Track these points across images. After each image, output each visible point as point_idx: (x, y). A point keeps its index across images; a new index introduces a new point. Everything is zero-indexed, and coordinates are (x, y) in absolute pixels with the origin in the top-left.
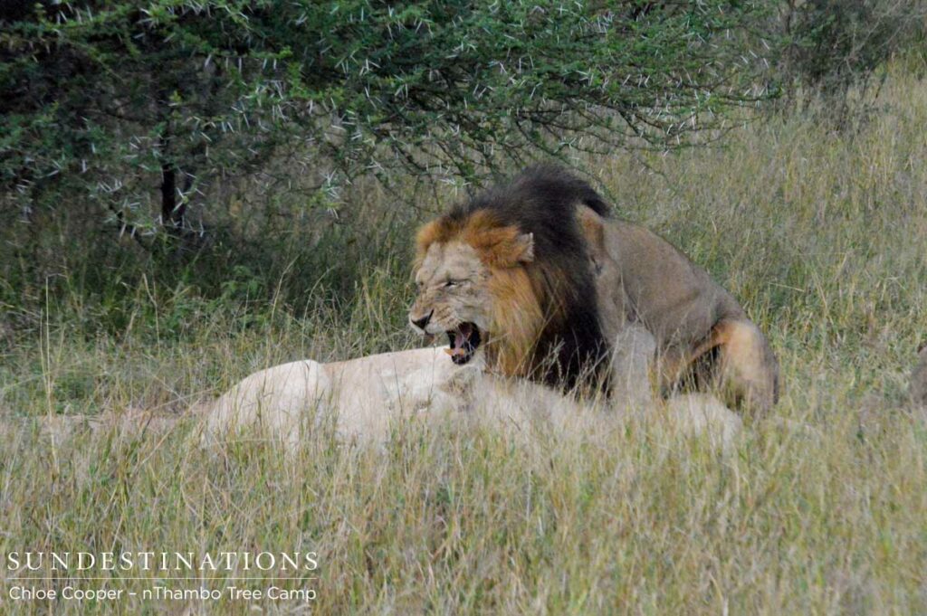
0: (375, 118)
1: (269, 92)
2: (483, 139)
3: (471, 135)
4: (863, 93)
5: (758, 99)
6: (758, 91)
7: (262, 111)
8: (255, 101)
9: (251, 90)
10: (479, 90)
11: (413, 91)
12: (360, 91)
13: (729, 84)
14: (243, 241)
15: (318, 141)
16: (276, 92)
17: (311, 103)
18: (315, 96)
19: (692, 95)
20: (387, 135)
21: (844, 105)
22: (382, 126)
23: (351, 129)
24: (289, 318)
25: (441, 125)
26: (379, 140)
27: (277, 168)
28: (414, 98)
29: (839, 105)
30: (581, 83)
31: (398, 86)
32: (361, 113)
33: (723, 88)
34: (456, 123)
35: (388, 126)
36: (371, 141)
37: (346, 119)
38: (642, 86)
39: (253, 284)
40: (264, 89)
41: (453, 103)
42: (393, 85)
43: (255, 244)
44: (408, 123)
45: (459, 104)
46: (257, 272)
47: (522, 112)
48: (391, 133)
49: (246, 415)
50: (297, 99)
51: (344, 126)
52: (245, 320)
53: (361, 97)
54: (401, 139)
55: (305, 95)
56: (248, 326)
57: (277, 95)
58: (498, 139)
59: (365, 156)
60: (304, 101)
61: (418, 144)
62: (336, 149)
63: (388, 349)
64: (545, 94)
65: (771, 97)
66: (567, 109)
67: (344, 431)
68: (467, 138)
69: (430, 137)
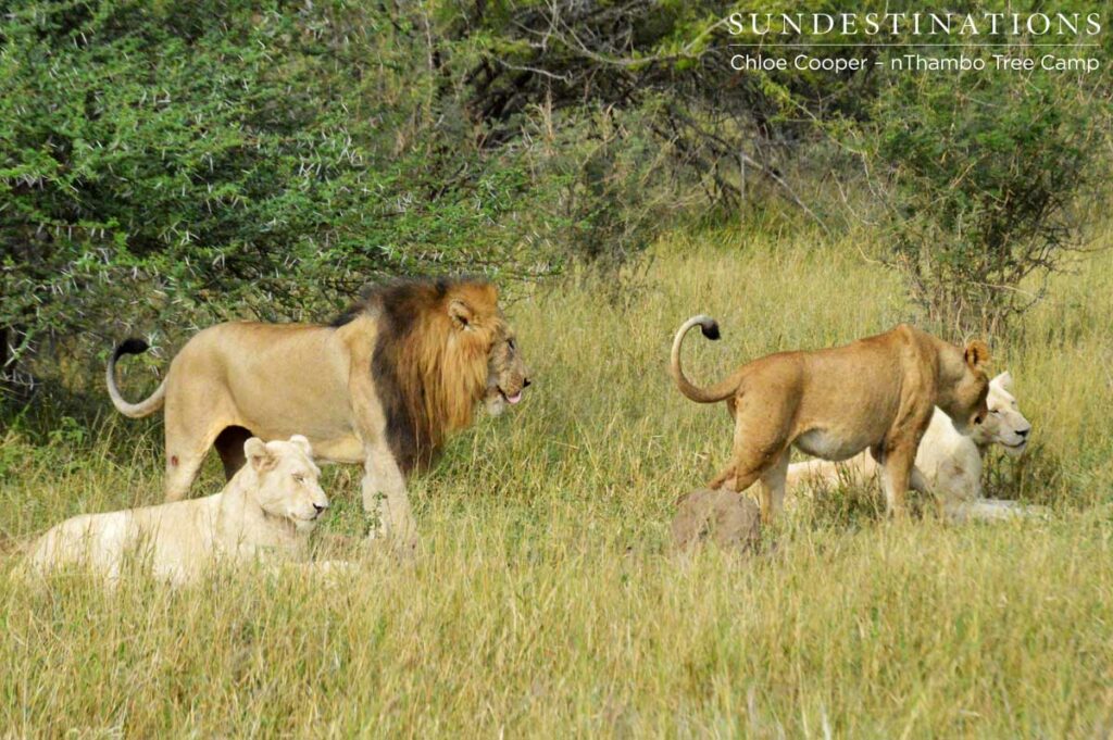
0: (194, 285)
1: (96, 259)
2: (291, 305)
3: (281, 302)
4: (635, 273)
5: (540, 274)
6: (542, 268)
7: (90, 276)
8: (84, 266)
9: (81, 256)
10: (290, 261)
11: (229, 260)
12: (180, 259)
13: (515, 261)
14: (70, 394)
15: (142, 303)
16: (103, 258)
17: (135, 269)
18: (139, 263)
19: (481, 269)
20: (205, 300)
21: (618, 282)
22: (200, 292)
23: (171, 295)
24: (111, 465)
25: (255, 292)
26: (197, 305)
27: (103, 327)
28: (231, 268)
29: (612, 281)
30: (382, 257)
31: (216, 254)
32: (181, 279)
33: (509, 264)
34: (268, 291)
35: (206, 292)
36: (190, 305)
37: (167, 285)
38: (437, 260)
39: (79, 434)
40: (92, 255)
41: (266, 273)
42: (211, 255)
43: (81, 397)
44: (224, 289)
45: (272, 274)
46: (82, 423)
47: (328, 282)
48: (209, 299)
49: (70, 552)
50: (123, 266)
51: (166, 291)
52: (71, 466)
53: (181, 266)
54: (218, 305)
55: (130, 263)
56: (73, 472)
57: (104, 262)
58: (307, 305)
59: (184, 319)
60: (130, 268)
61: (234, 309)
62: (157, 313)
63: (201, 495)
64: (349, 266)
65: (552, 273)
66: (369, 280)
67: (160, 571)
68: (278, 305)
69: (244, 303)
